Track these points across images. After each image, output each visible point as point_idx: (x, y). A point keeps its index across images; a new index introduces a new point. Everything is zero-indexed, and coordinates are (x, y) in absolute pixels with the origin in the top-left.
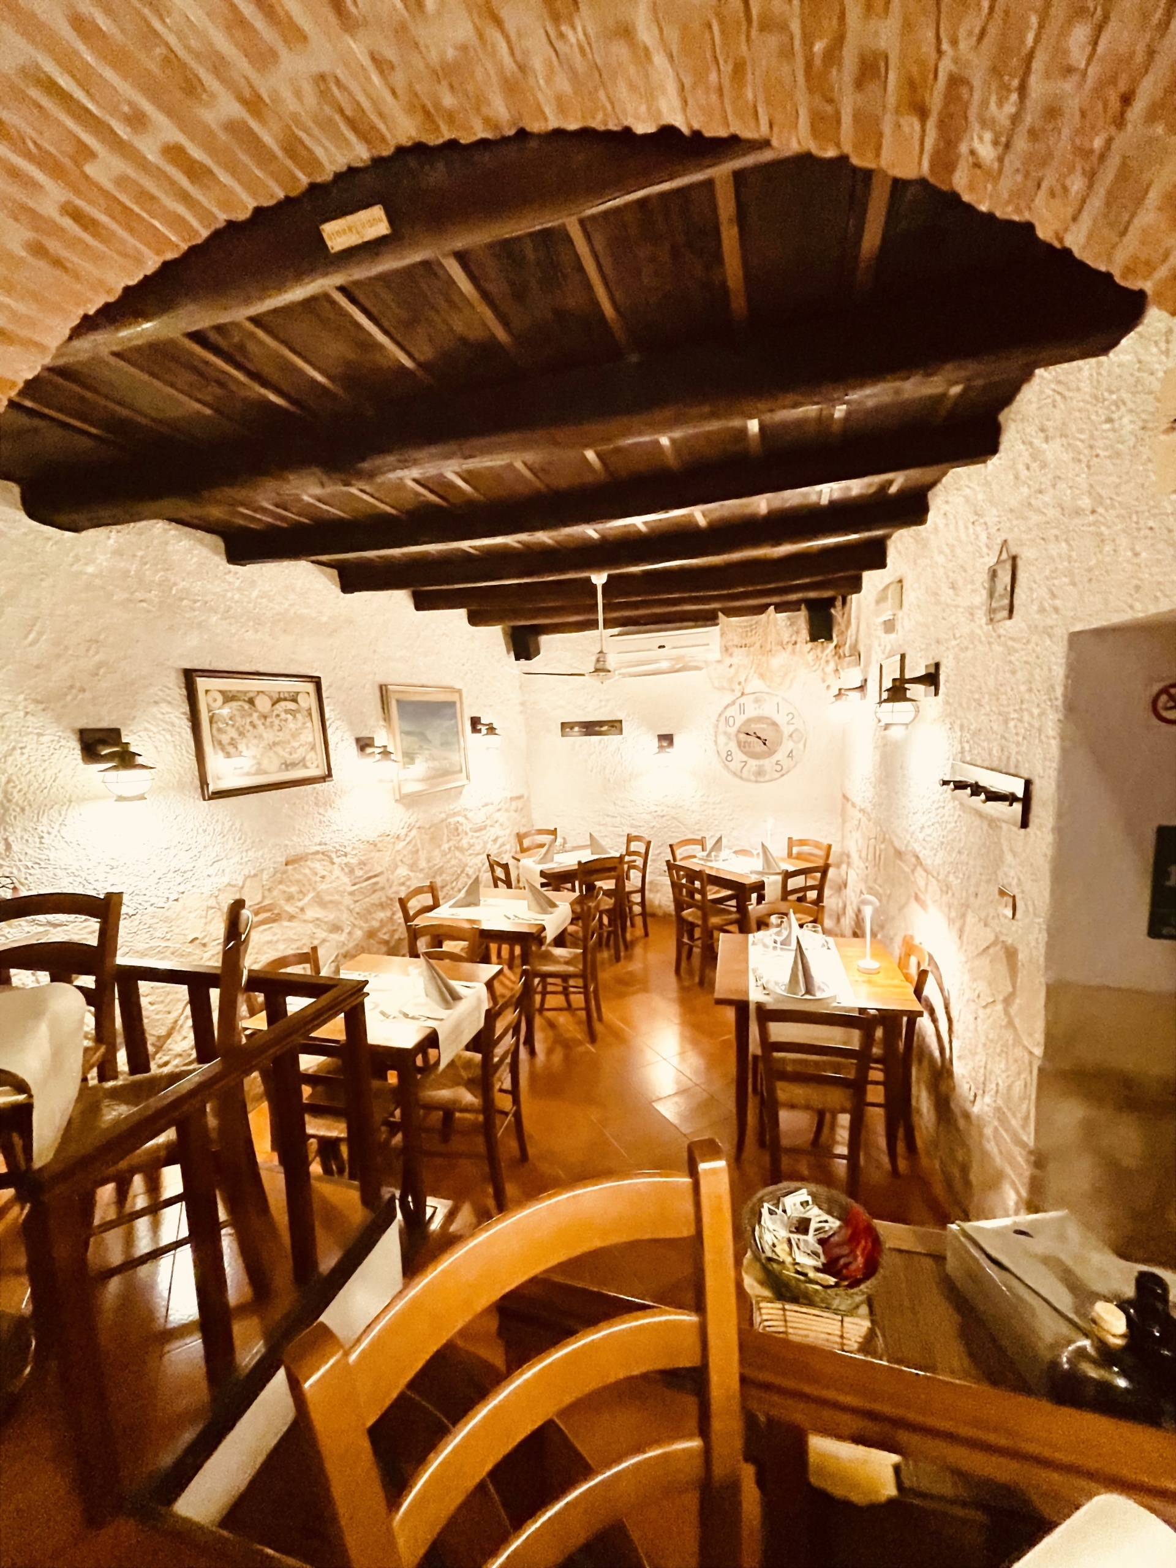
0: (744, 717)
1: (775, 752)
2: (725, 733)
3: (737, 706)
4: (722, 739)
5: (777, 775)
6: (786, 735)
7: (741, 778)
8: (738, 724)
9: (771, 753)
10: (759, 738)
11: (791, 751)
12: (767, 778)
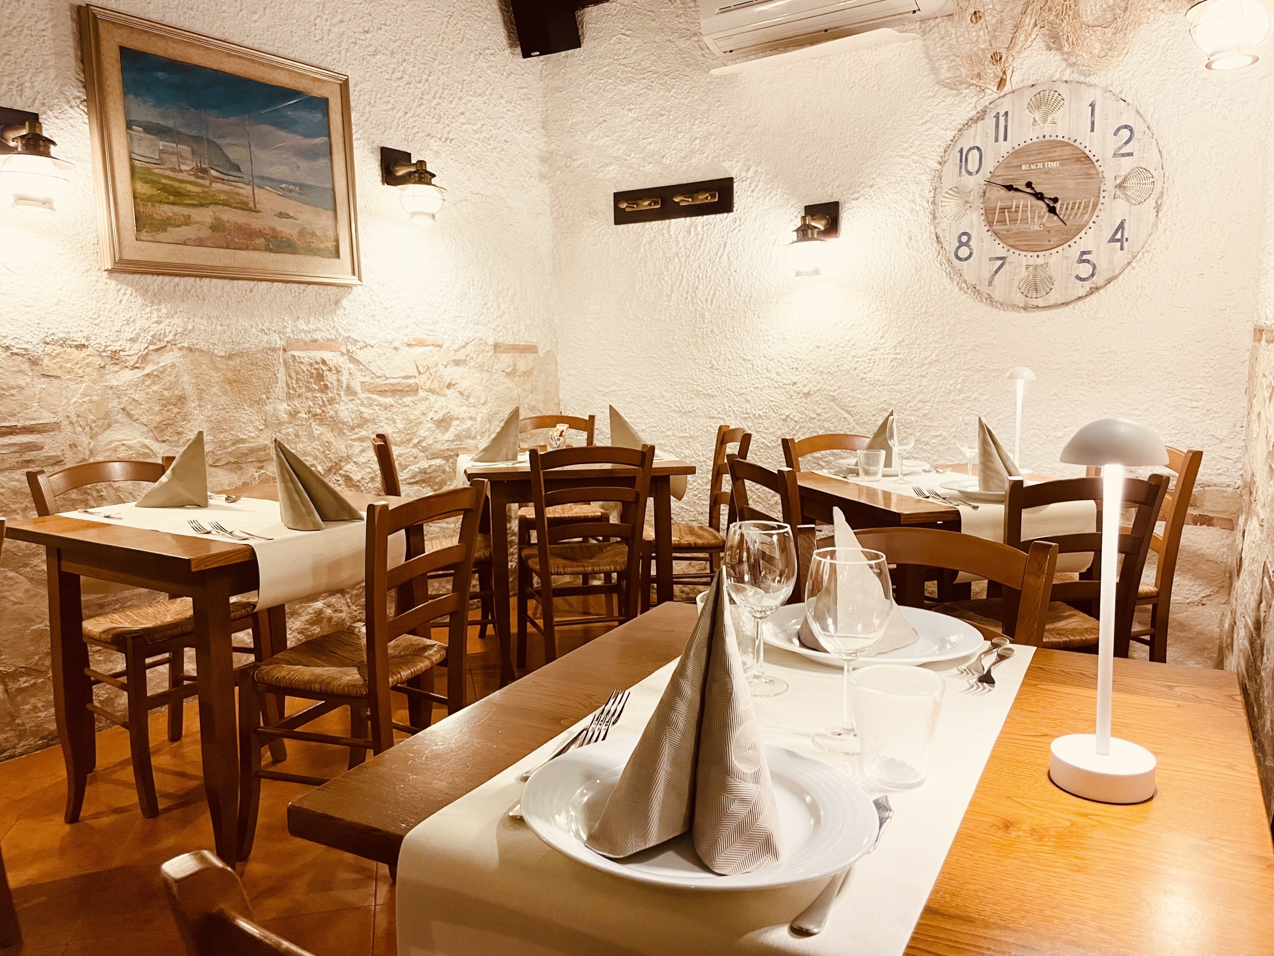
0: (1005, 148)
1: (1079, 229)
2: (957, 190)
3: (990, 121)
4: (950, 206)
5: (1082, 289)
6: (1109, 185)
7: (990, 300)
8: (989, 165)
9: (1069, 235)
10: (1039, 196)
11: (1121, 226)
12: (1054, 297)
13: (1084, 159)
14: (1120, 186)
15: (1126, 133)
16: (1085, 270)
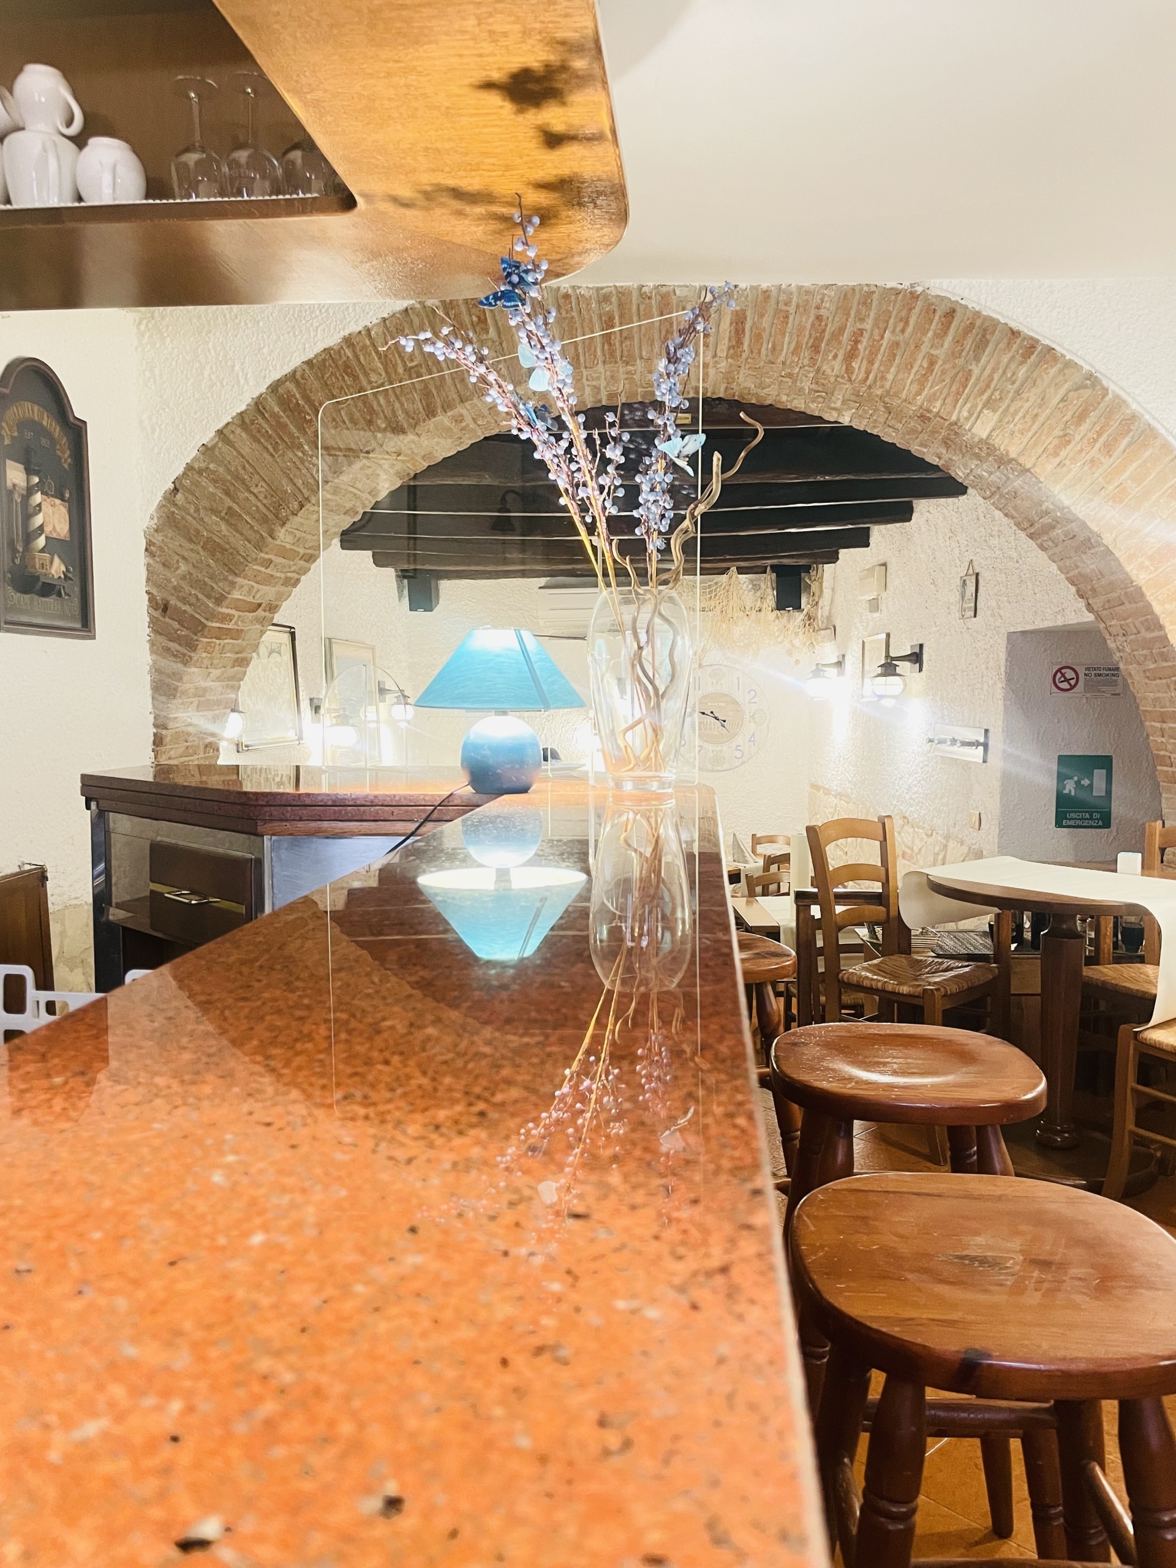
0: (700, 694)
1: (735, 735)
5: (738, 763)
6: (747, 716)
9: (730, 737)
10: (717, 718)
11: (753, 735)
12: (726, 766)
13: (736, 703)
14: (752, 717)
15: (753, 693)
16: (738, 754)
